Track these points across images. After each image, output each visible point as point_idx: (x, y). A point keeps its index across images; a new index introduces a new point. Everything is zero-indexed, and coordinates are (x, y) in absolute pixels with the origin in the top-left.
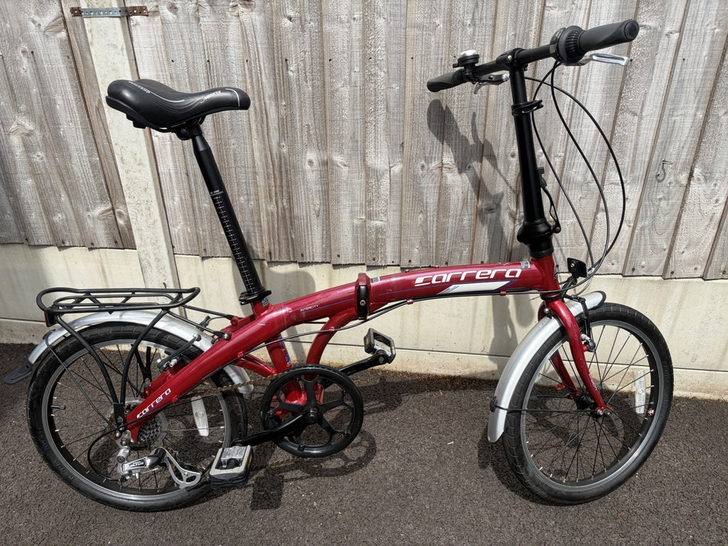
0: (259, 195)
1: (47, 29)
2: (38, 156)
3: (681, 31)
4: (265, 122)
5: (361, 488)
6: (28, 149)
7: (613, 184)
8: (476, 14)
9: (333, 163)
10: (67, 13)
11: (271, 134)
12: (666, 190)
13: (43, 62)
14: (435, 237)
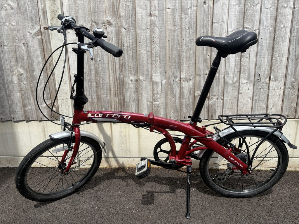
0: (111, 94)
1: (34, 35)
2: (24, 83)
3: (259, 29)
4: (115, 66)
5: (158, 207)
6: (20, 80)
7: (243, 83)
8: (190, 26)
9: (140, 80)
10: (42, 29)
11: (117, 70)
12: (262, 85)
13: (30, 47)
14: (179, 108)
